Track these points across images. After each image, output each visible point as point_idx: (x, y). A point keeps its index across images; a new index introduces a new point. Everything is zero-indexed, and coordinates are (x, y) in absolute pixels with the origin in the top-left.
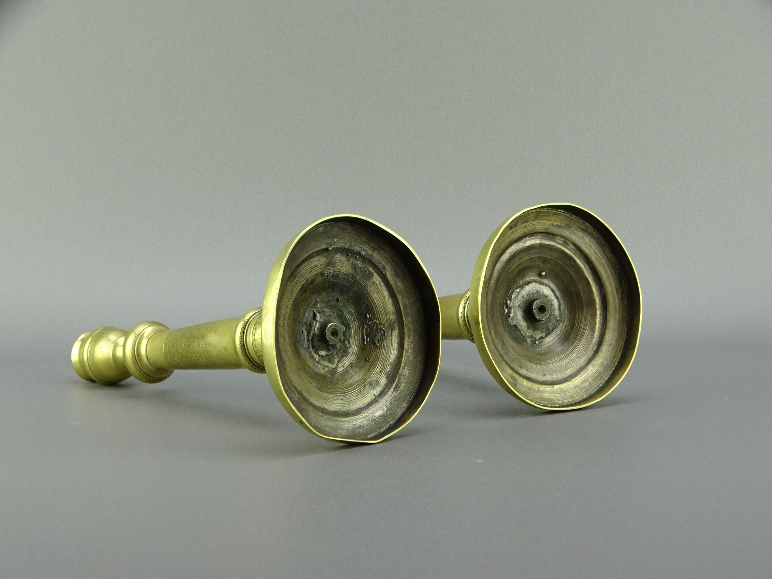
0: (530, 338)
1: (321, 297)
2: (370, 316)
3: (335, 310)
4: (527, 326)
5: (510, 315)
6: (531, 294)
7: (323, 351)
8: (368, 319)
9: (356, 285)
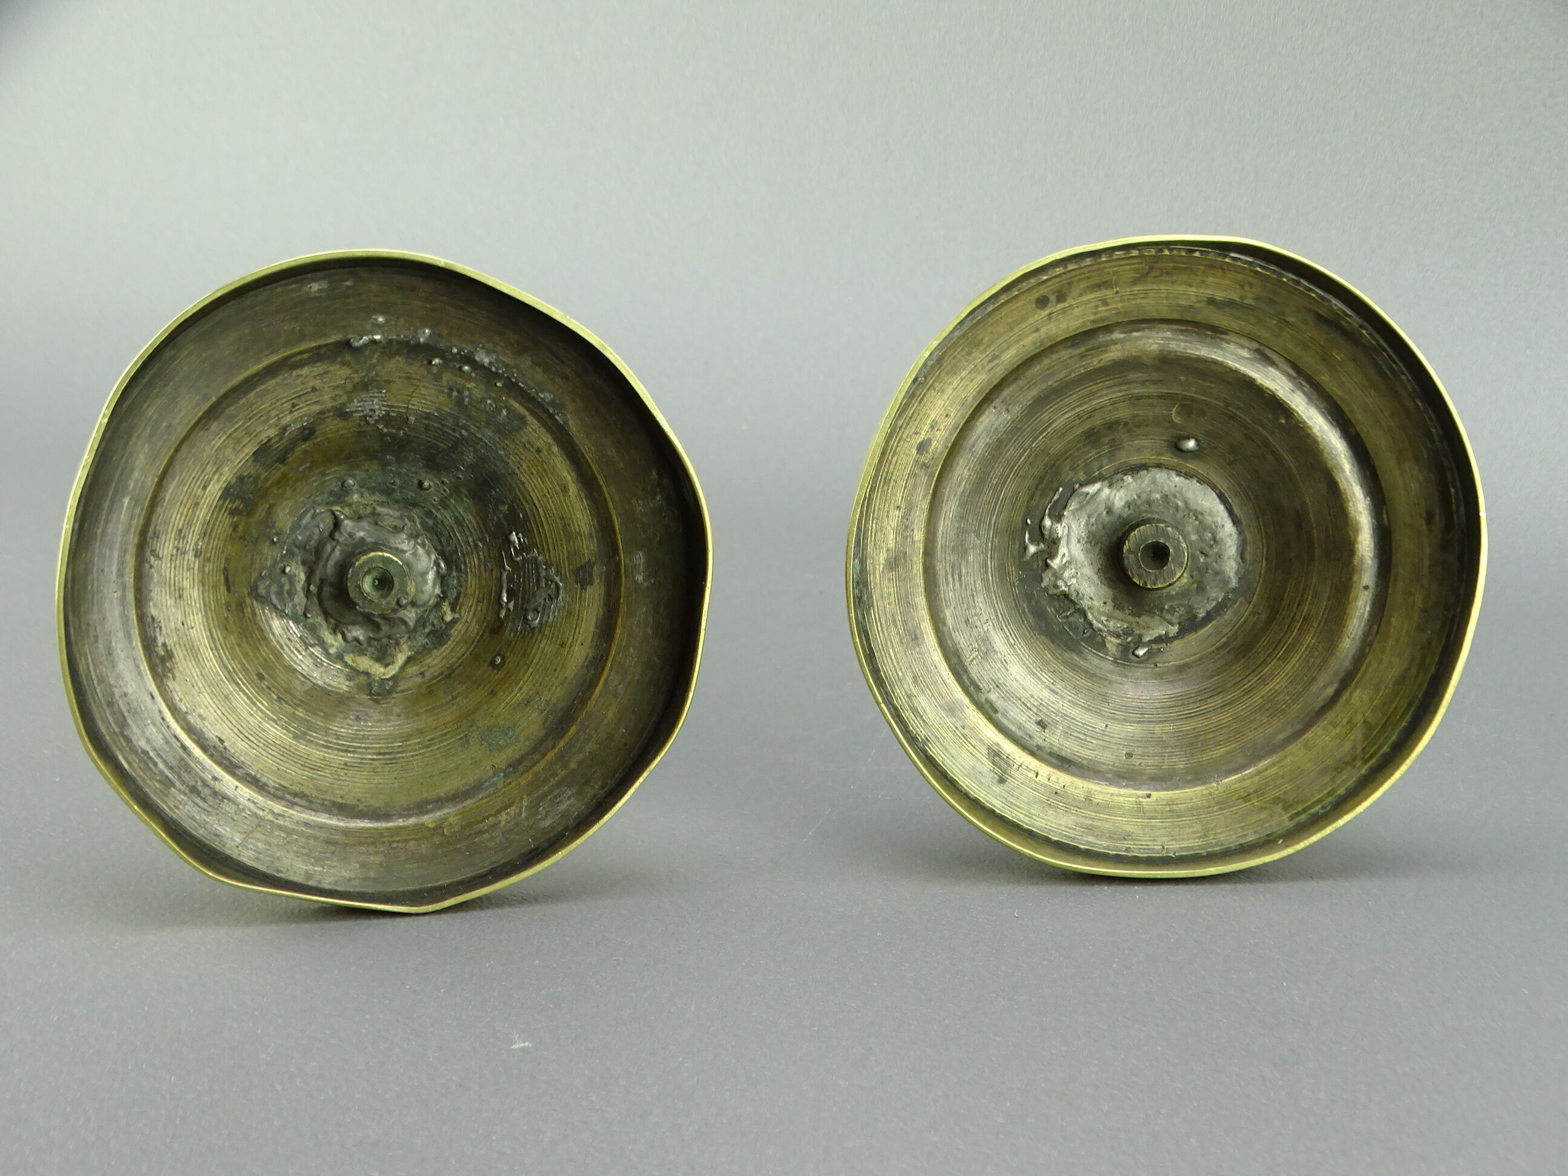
0: (1118, 636)
1: (360, 474)
2: (519, 539)
3: (416, 513)
4: (1114, 600)
5: (1048, 561)
6: (1143, 503)
7: (358, 627)
8: (515, 548)
9: (472, 449)
